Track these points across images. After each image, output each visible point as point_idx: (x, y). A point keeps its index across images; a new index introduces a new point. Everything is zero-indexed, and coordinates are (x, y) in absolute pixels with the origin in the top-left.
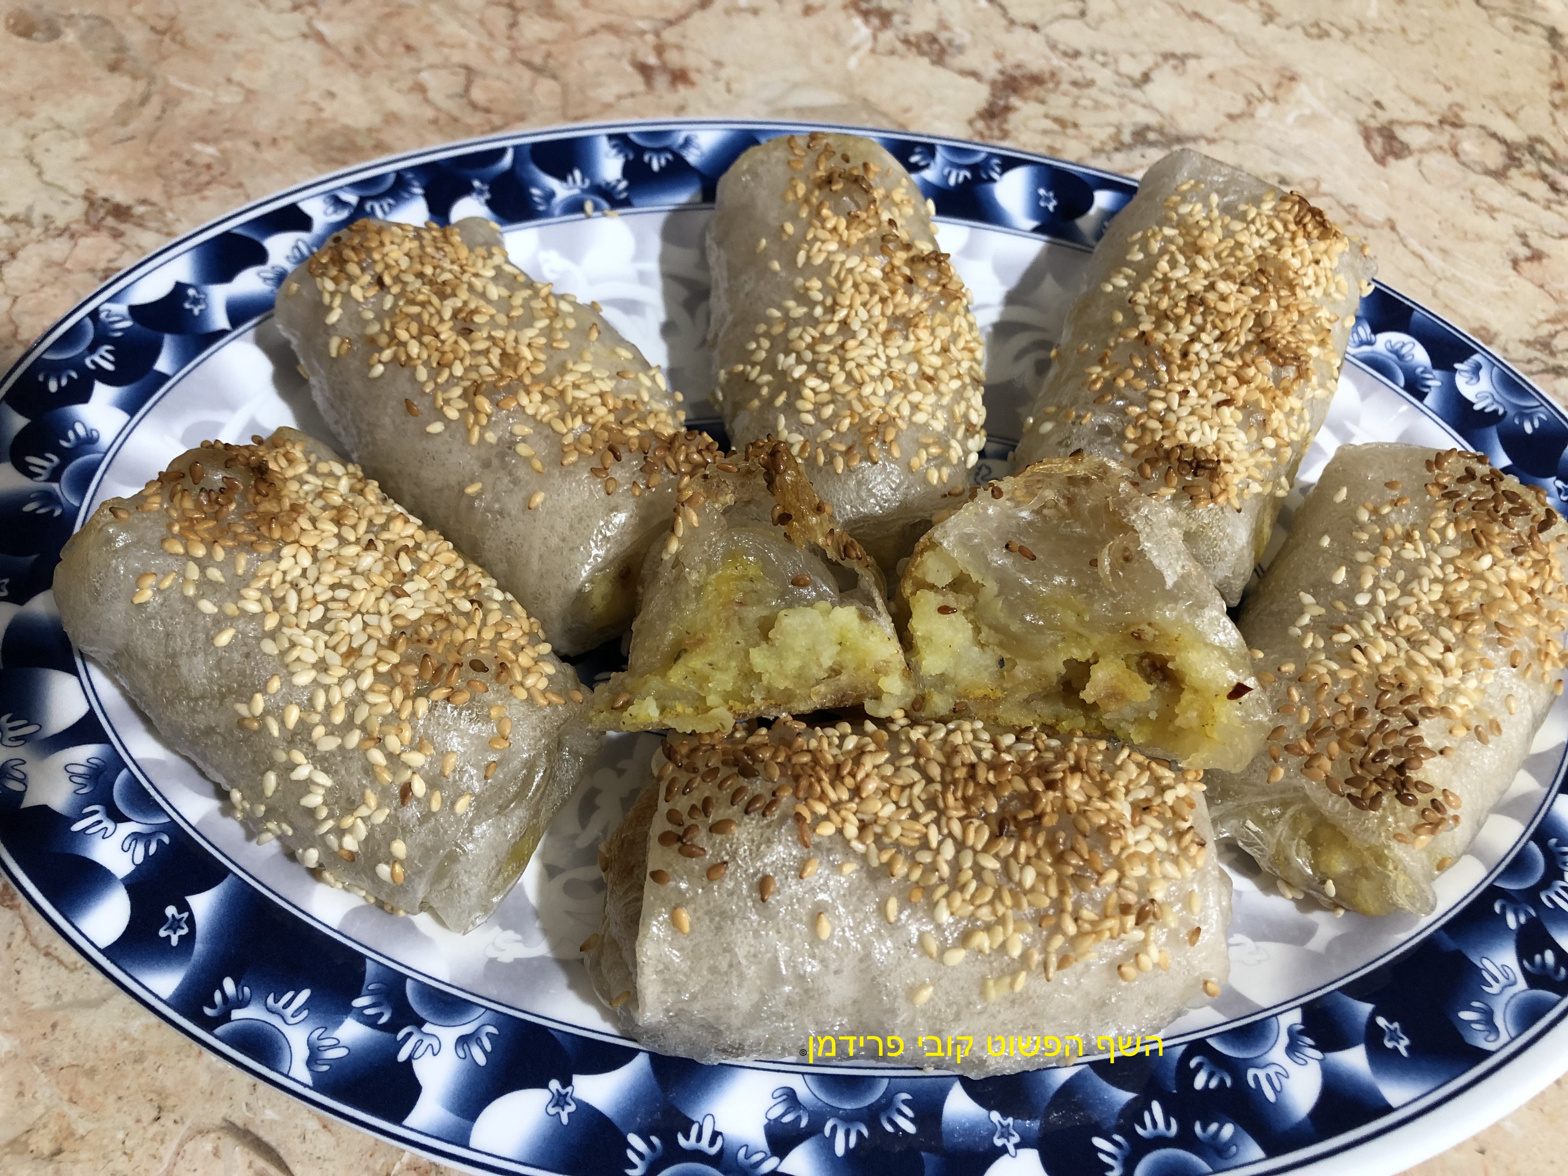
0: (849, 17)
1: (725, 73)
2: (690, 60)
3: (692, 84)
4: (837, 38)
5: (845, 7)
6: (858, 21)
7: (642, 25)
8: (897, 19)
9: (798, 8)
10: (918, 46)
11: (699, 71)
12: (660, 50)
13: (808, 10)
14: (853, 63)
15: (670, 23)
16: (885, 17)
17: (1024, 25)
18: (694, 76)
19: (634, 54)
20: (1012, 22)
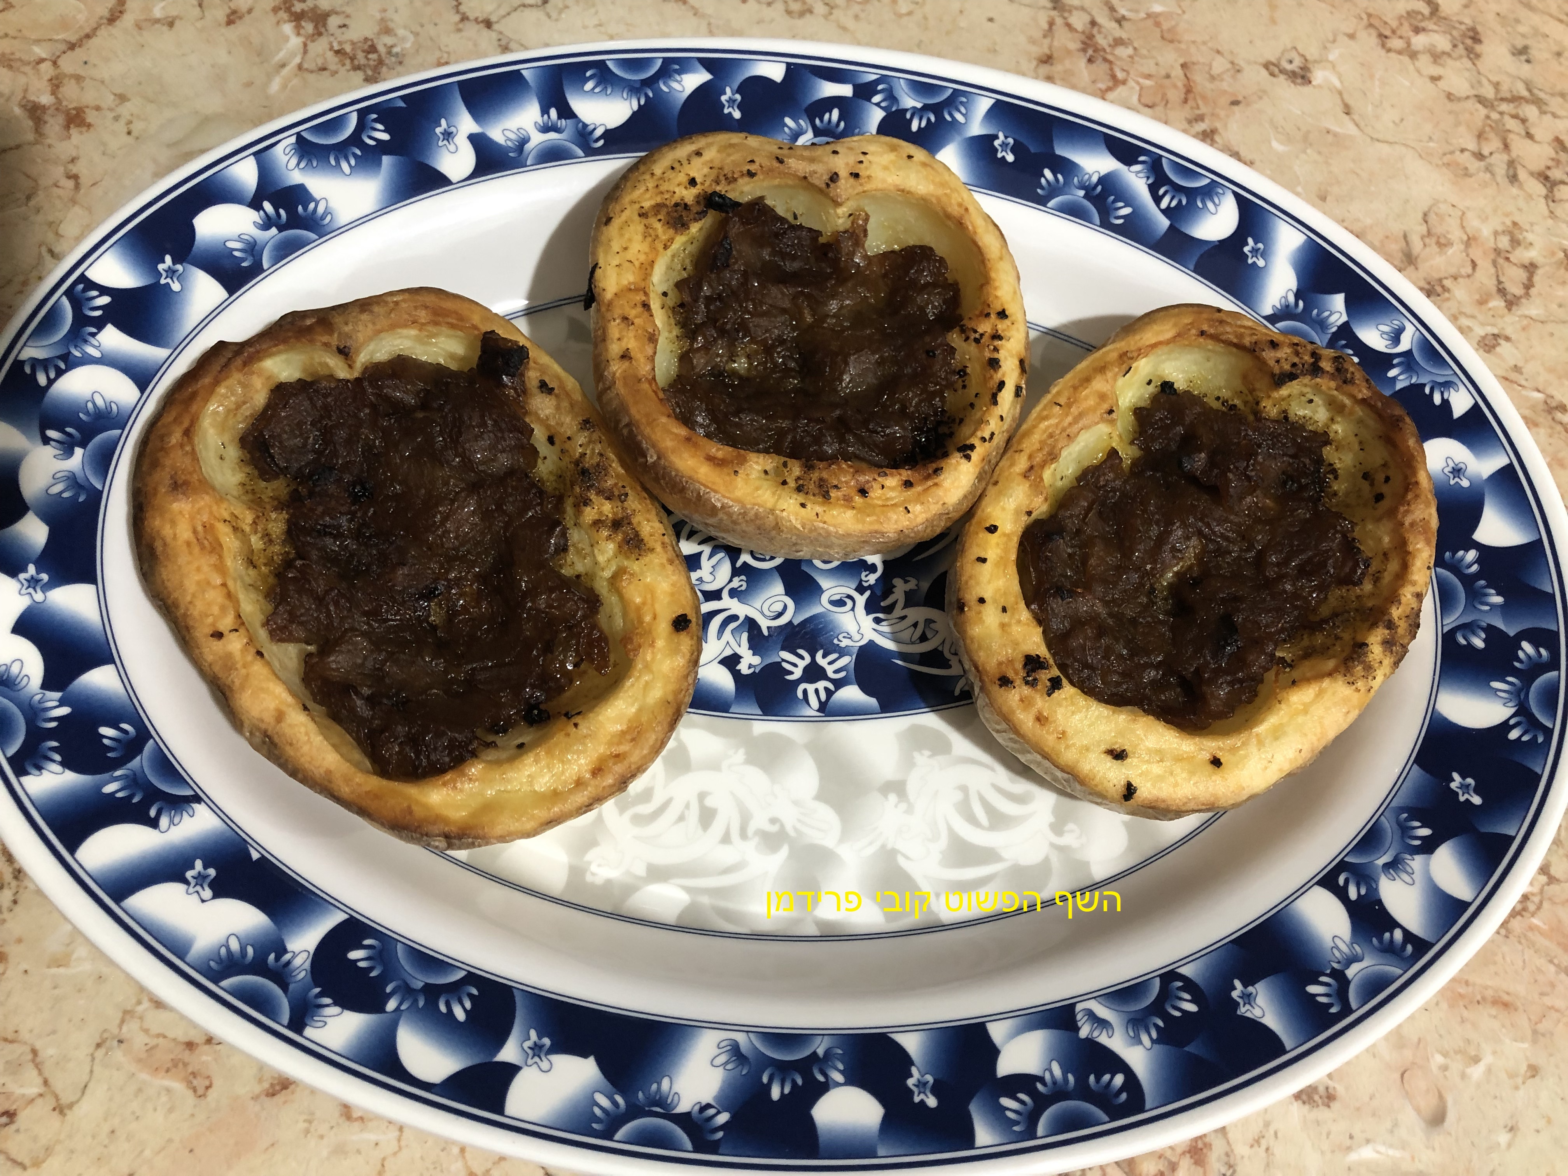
0: (278, 23)
1: (126, 110)
2: (89, 96)
3: (89, 126)
4: (261, 53)
5: (275, 10)
6: (288, 28)
7: (40, 51)
8: (333, 22)
9: (221, 14)
10: (352, 59)
11: (98, 108)
12: (56, 84)
13: (232, 18)
14: (275, 86)
15: (72, 47)
16: (320, 19)
17: (476, 20)
18: (91, 116)
19: (26, 91)
20: (464, 18)
